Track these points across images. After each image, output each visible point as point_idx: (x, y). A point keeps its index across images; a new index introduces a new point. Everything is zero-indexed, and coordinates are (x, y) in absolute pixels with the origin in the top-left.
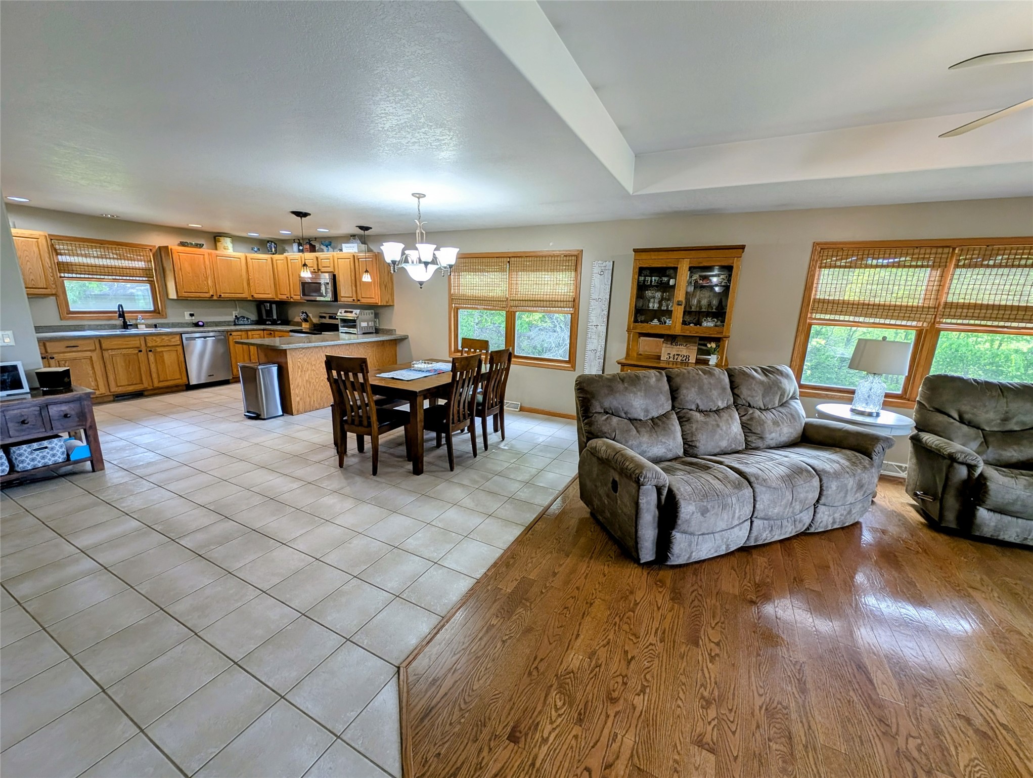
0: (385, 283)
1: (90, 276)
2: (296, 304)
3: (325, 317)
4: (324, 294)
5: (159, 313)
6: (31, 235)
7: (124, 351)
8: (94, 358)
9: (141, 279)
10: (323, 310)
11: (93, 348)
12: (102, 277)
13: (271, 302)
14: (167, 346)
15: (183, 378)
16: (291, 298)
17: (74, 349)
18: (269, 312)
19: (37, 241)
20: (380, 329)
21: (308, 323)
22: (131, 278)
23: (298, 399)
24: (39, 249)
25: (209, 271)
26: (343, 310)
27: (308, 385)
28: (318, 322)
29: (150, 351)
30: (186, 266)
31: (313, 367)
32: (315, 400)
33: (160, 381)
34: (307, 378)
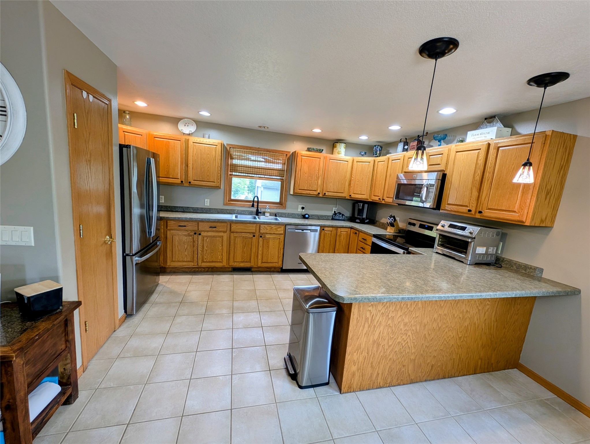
0: (549, 187)
1: (246, 175)
2: (387, 206)
3: (414, 225)
4: (424, 199)
5: (282, 205)
6: (214, 142)
7: (244, 235)
8: (225, 238)
9: (276, 177)
10: (414, 215)
11: (225, 230)
12: (253, 175)
13: (364, 202)
14: (274, 234)
15: (279, 263)
16: (383, 199)
17: (214, 229)
18: (361, 211)
19: (216, 147)
20: (503, 260)
21: (393, 228)
22: (270, 177)
23: (354, 368)
24: (216, 153)
25: (321, 172)
26: (447, 223)
27: (375, 349)
28: (405, 228)
29: (261, 237)
30: (305, 168)
31: (390, 322)
32: (380, 372)
33: (262, 262)
34: (376, 338)
